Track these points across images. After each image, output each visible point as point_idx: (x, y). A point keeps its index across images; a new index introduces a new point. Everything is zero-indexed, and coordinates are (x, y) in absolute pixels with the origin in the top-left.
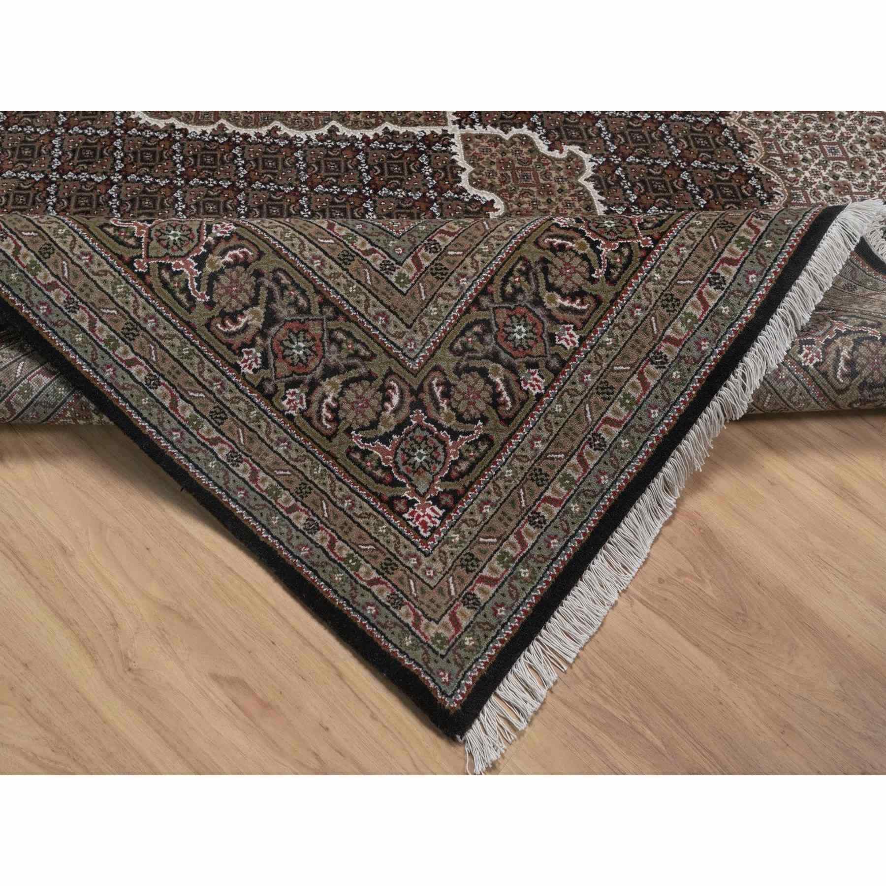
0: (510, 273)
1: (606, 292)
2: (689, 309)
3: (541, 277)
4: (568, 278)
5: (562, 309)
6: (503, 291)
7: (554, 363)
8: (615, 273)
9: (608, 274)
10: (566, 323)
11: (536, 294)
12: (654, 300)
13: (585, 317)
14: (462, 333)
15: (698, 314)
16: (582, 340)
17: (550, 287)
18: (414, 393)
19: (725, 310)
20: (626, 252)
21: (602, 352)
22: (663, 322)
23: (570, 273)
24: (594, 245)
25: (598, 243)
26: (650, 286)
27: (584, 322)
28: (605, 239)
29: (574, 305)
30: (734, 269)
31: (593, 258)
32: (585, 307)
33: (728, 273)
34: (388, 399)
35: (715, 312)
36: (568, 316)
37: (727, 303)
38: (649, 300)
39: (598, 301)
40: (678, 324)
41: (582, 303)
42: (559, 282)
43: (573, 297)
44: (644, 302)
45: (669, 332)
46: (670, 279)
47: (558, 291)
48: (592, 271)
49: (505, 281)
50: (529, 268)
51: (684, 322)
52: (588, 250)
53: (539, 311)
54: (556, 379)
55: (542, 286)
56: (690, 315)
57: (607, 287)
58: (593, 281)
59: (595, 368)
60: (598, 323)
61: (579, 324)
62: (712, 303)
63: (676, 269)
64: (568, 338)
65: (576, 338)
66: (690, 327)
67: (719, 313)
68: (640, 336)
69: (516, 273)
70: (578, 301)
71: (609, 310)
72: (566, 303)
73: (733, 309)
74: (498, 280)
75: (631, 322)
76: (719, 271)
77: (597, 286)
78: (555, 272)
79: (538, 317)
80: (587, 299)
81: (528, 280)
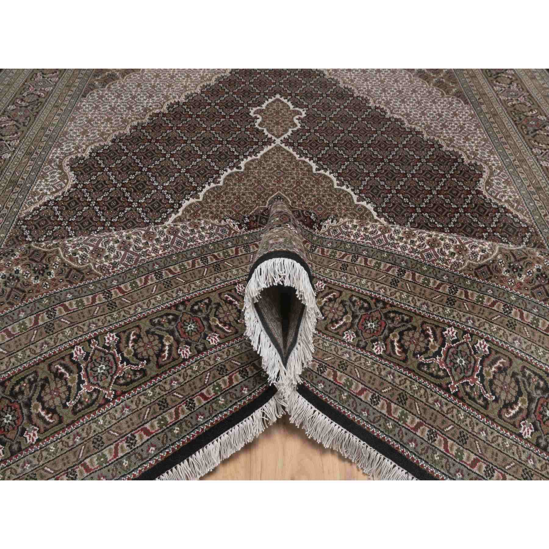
0: (23, 379)
1: (68, 417)
2: (106, 452)
3: (39, 388)
4: (52, 398)
5: (39, 415)
6: (13, 389)
7: (15, 447)
8: (80, 408)
9: (76, 406)
10: (35, 425)
11: (30, 399)
12: (91, 435)
13: (48, 427)
15: (109, 457)
16: (38, 440)
17: (40, 399)
19: (125, 463)
20: (95, 395)
21: (45, 454)
22: (87, 452)
23: (56, 395)
24: (81, 382)
25: (83, 382)
26: (94, 426)
27: (46, 430)
28: (89, 381)
29: (46, 417)
30: (146, 438)
31: (73, 391)
32: (51, 421)
33: (140, 438)
35: (119, 461)
36: (40, 422)
37: (129, 458)
38: (88, 434)
39: (61, 421)
40: (95, 458)
41: (51, 418)
42: (46, 398)
43: (49, 410)
44: (84, 435)
45: (87, 461)
46: (106, 427)
47: (43, 403)
48: (68, 400)
49: (18, 383)
50: (35, 381)
52: (74, 385)
53: (25, 411)
54: (10, 458)
55: (36, 396)
56: (104, 456)
57: (70, 414)
58: (65, 406)
59: (35, 462)
60: (53, 435)
61: (42, 430)
62: (120, 454)
63: (114, 421)
64: (31, 436)
65: (35, 439)
66: (100, 464)
67: (121, 463)
68: (70, 454)
69: (26, 381)
70: (50, 415)
71: (63, 429)
72: (43, 413)
73: (130, 465)
74: (13, 381)
75: (71, 443)
76: (137, 435)
77: (66, 411)
78: (48, 390)
79: (22, 413)
80: (55, 416)
81: (30, 388)
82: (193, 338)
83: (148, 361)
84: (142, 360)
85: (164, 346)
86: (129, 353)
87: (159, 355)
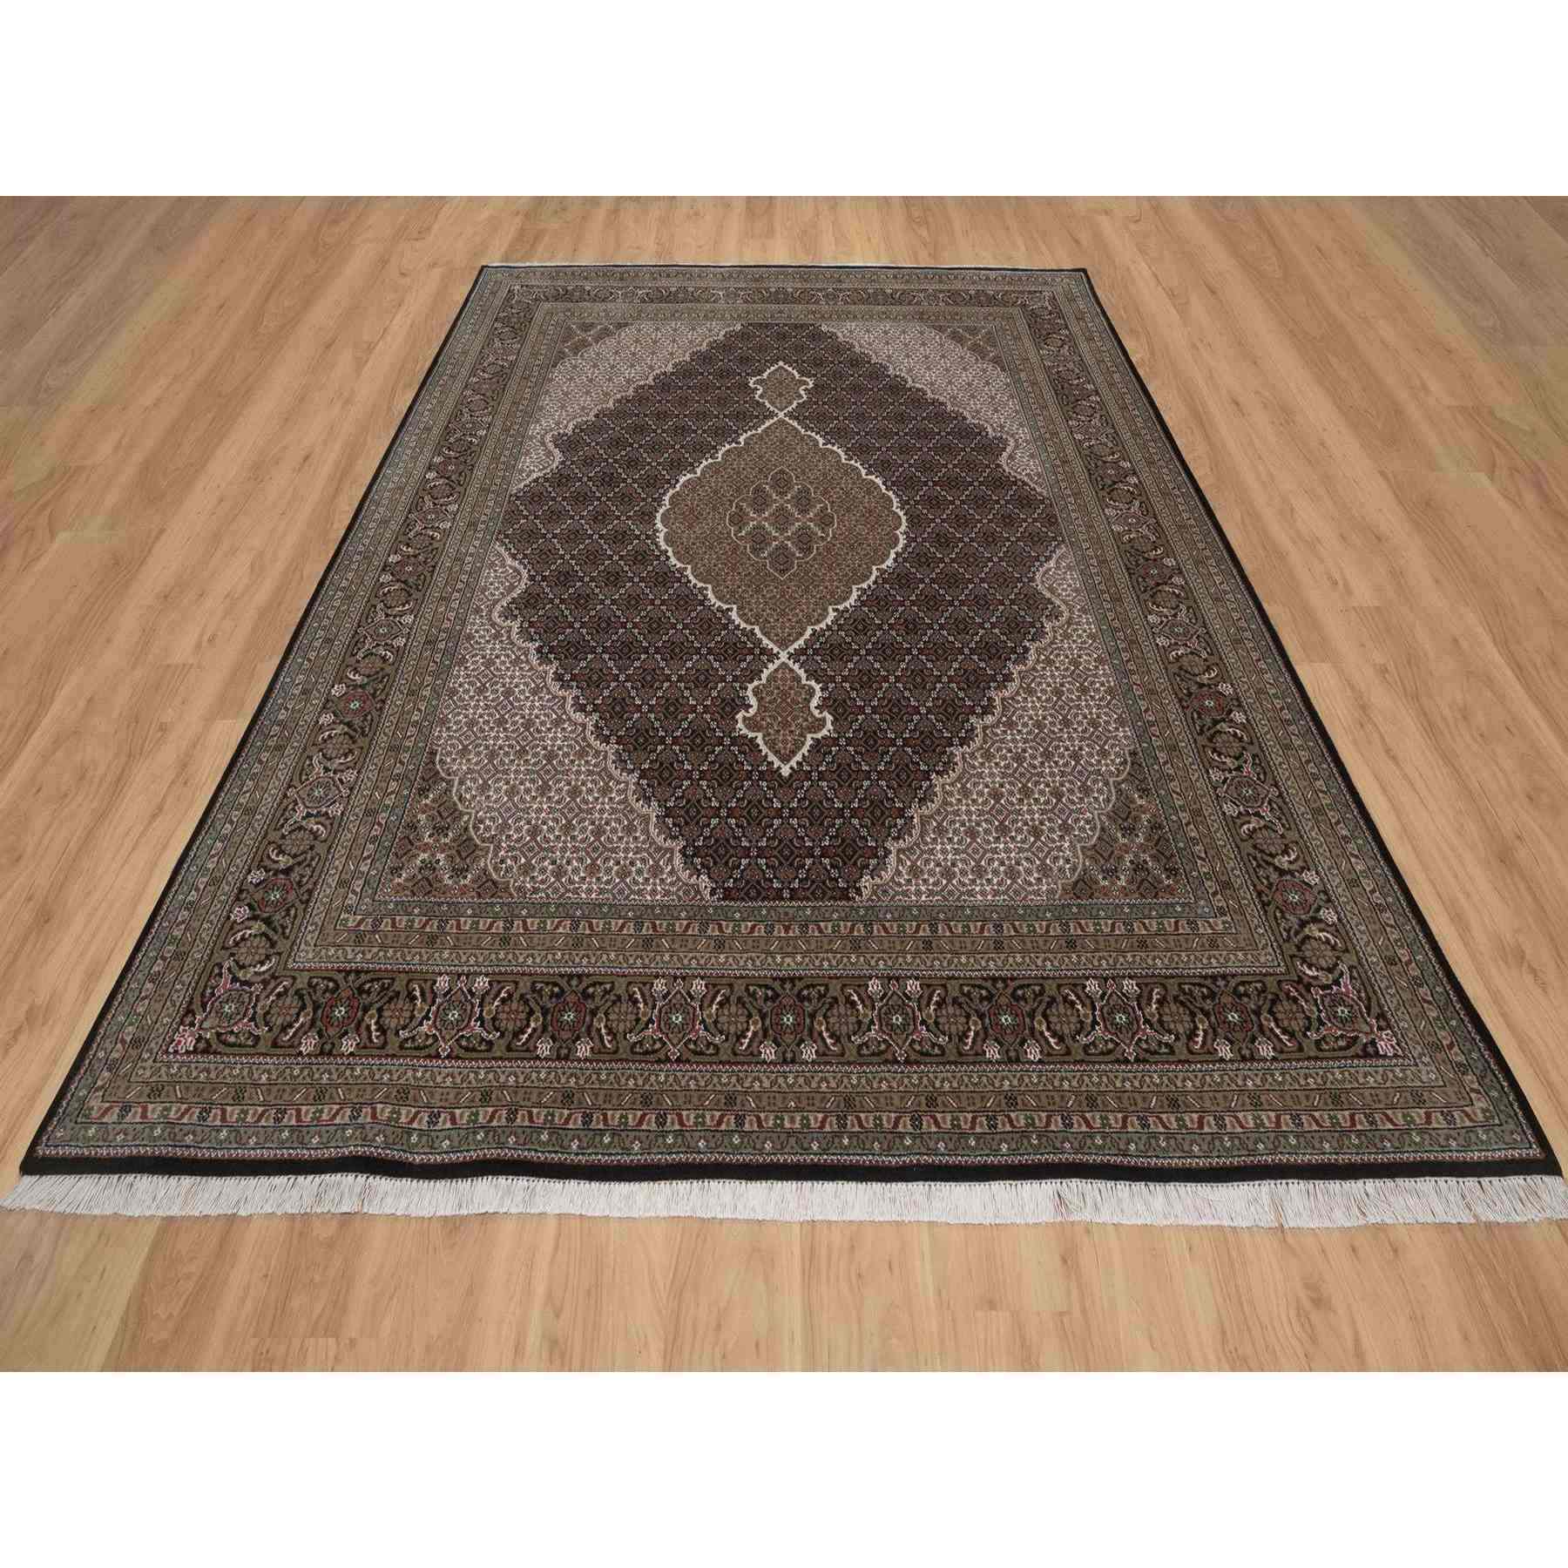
0: (378, 980)
1: (393, 1047)
2: (404, 1111)
3: (386, 999)
4: (392, 1017)
5: (369, 1027)
6: (364, 983)
7: (327, 1047)
8: (409, 1045)
9: (406, 1040)
10: (359, 1035)
11: (371, 1005)
12: (401, 1081)
13: (368, 1045)
14: (324, 978)
15: (403, 1119)
16: (352, 1054)
17: (380, 1010)
18: (274, 977)
19: (414, 1139)
20: (430, 1041)
21: (348, 1073)
22: (386, 1097)
23: (396, 1016)
24: (427, 1017)
25: (429, 1019)
26: (410, 1073)
27: (365, 1047)
28: (435, 1022)
29: (374, 1034)
30: (448, 1125)
31: (414, 1024)
32: (375, 1041)
33: (444, 1123)
34: (262, 963)
35: (409, 1132)
36: (364, 1034)
37: (420, 1136)
38: (399, 1078)
39: (383, 1047)
40: (389, 1109)
41: (377, 1037)
42: (386, 1014)
43: (380, 1028)
44: (395, 1077)
45: (379, 1106)
47: (380, 1016)
48: (404, 1028)
49: (371, 981)
50: (388, 989)
51: (392, 1112)
52: (419, 1016)
53: (360, 1014)
54: (316, 1056)
55: (377, 1005)
56: (399, 1113)
57: (396, 1046)
58: (397, 1033)
59: (335, 1076)
60: (367, 1057)
61: (362, 1045)
62: (415, 1125)
63: (431, 1084)
64: (348, 1045)
65: (351, 1050)
66: (389, 1119)
67: (410, 1135)
68: (369, 1089)
69: (380, 983)
70: (378, 1034)
71: (380, 1057)
72: (373, 1027)
73: (417, 1145)
74: (369, 976)
75: (377, 1077)
76: (443, 1115)
77: (395, 1039)
78: (392, 1006)
79: (356, 1015)
80: (382, 1038)
81: (379, 993)
82: (562, 1033)
83: (502, 1035)
84: (497, 1030)
85: (528, 1025)
86: (489, 1012)
87: (516, 1035)
